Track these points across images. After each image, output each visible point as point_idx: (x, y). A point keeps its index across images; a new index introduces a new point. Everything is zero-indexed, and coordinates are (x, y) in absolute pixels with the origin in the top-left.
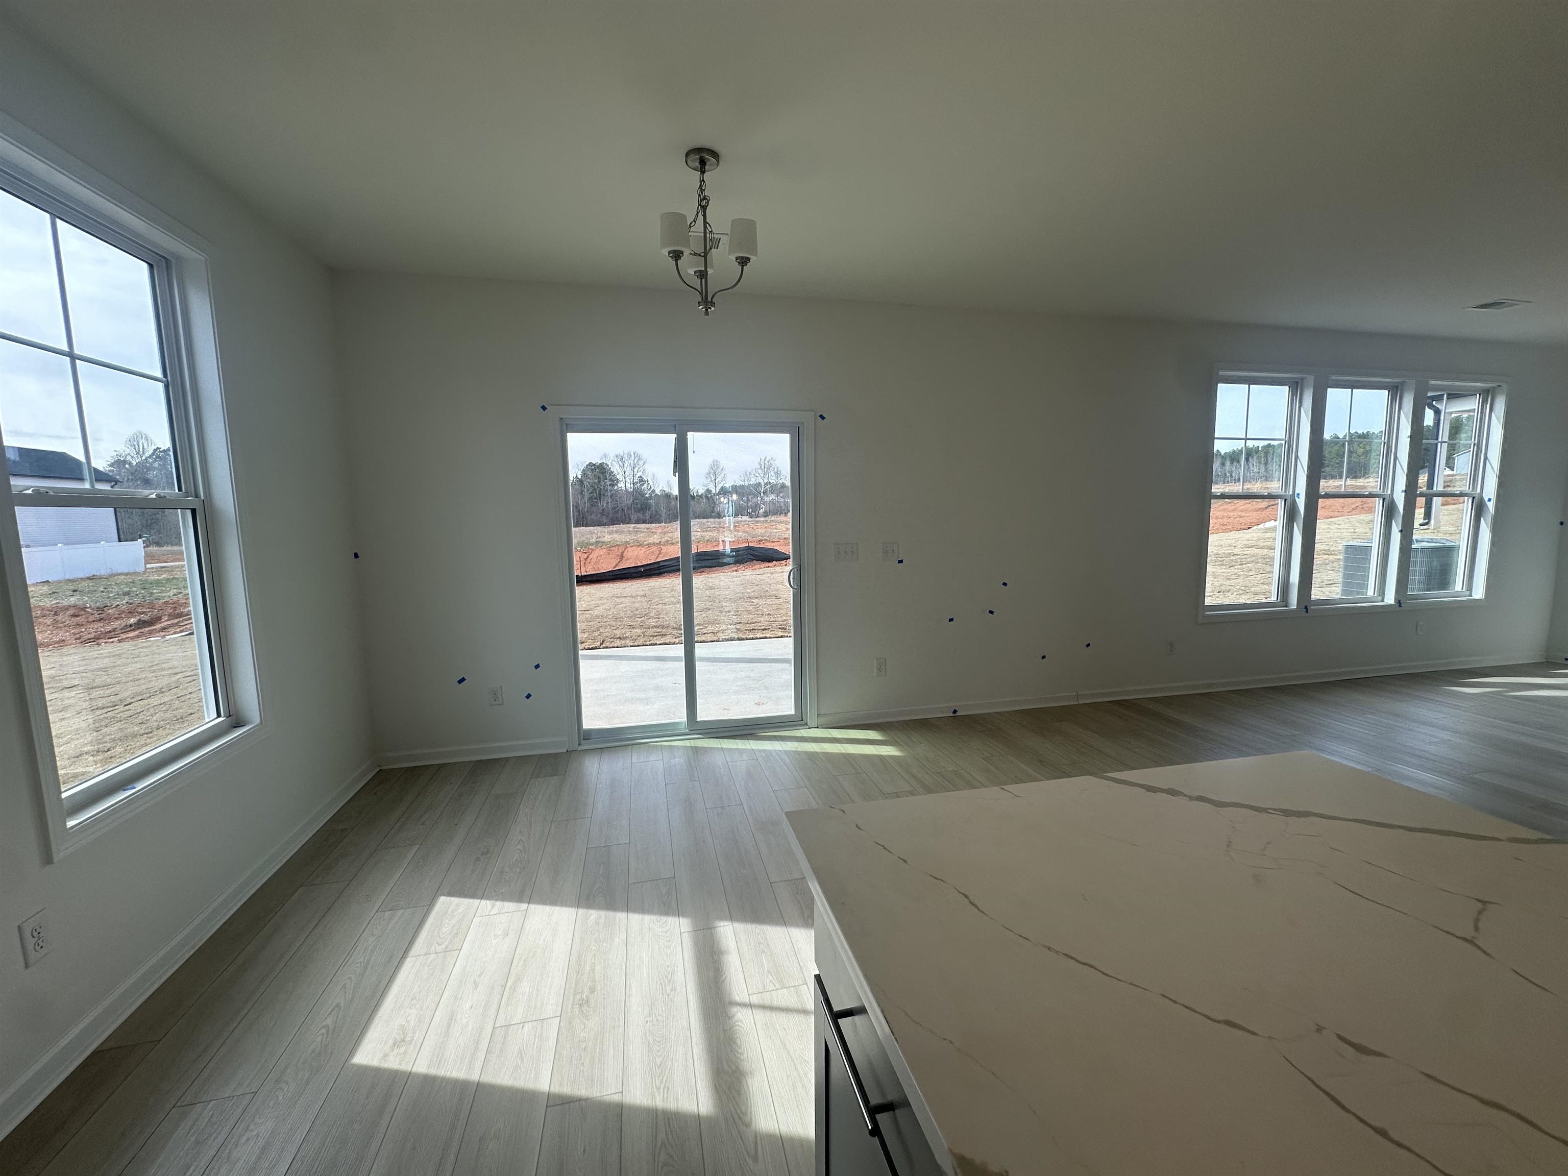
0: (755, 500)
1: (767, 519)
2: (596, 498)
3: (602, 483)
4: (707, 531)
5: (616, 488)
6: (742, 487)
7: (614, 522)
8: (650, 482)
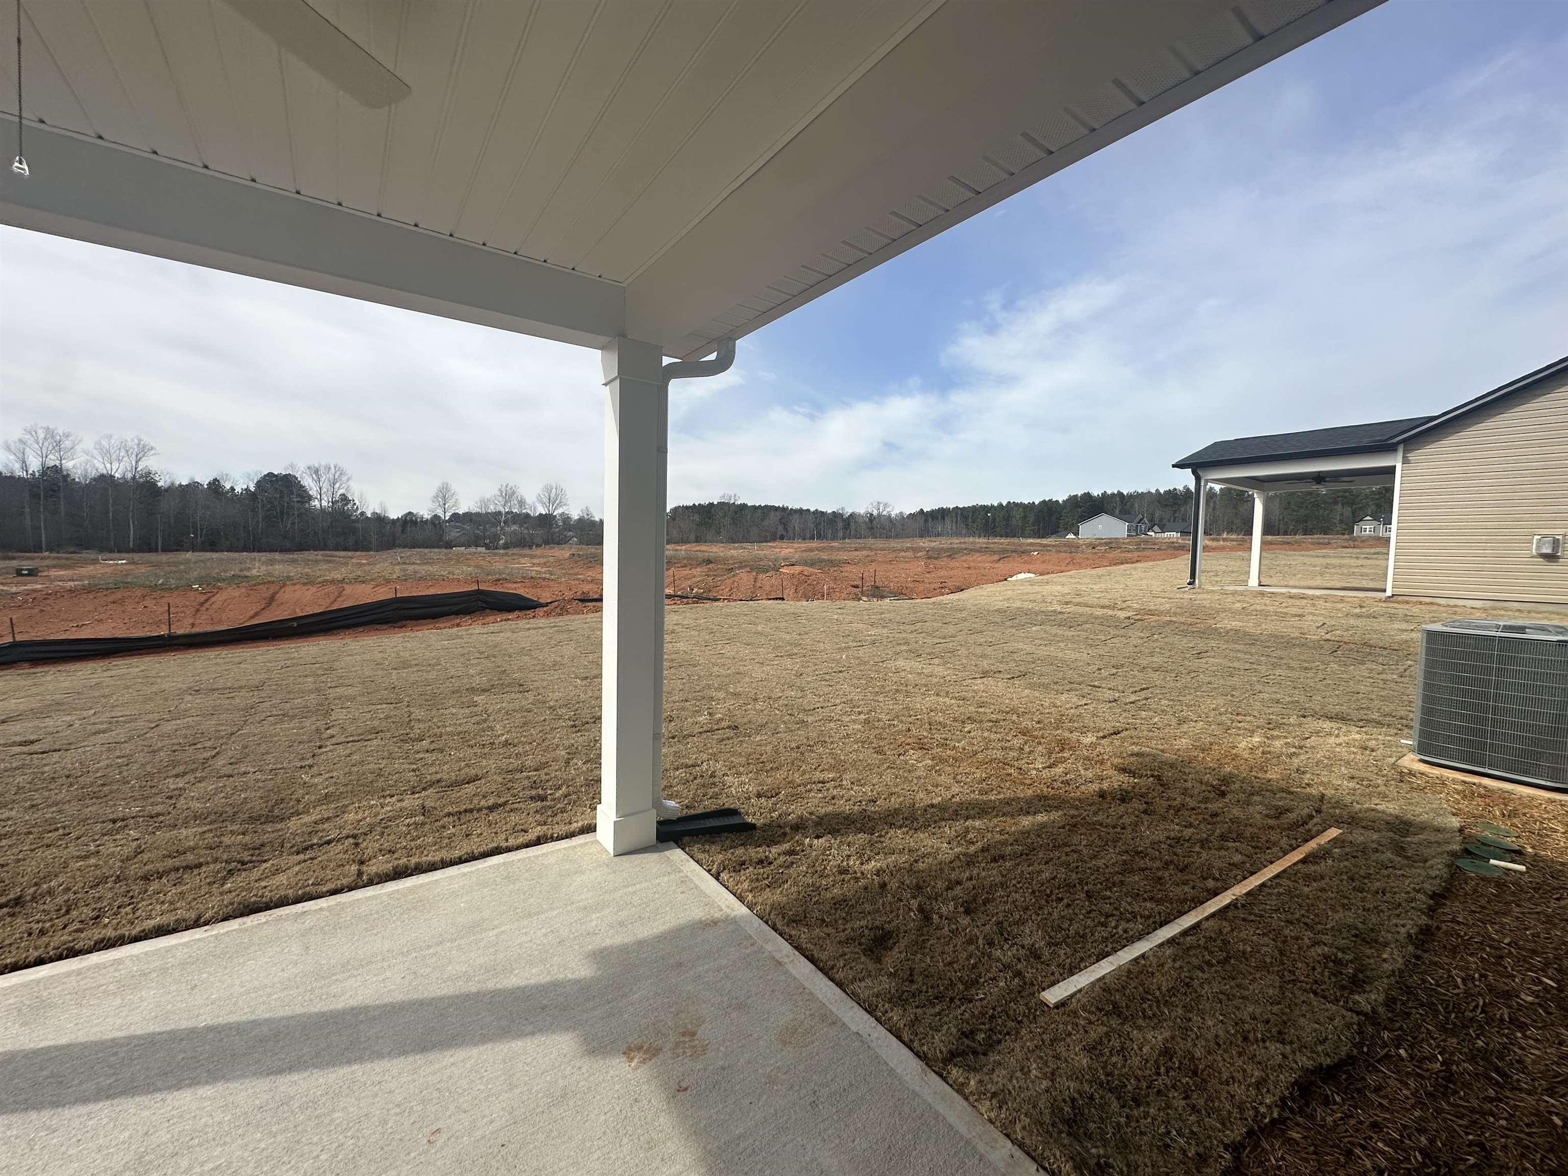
0: (493, 530)
1: (507, 551)
2: (275, 517)
3: (286, 499)
4: (427, 563)
5: (307, 505)
6: (478, 514)
7: (302, 547)
8: (357, 501)
